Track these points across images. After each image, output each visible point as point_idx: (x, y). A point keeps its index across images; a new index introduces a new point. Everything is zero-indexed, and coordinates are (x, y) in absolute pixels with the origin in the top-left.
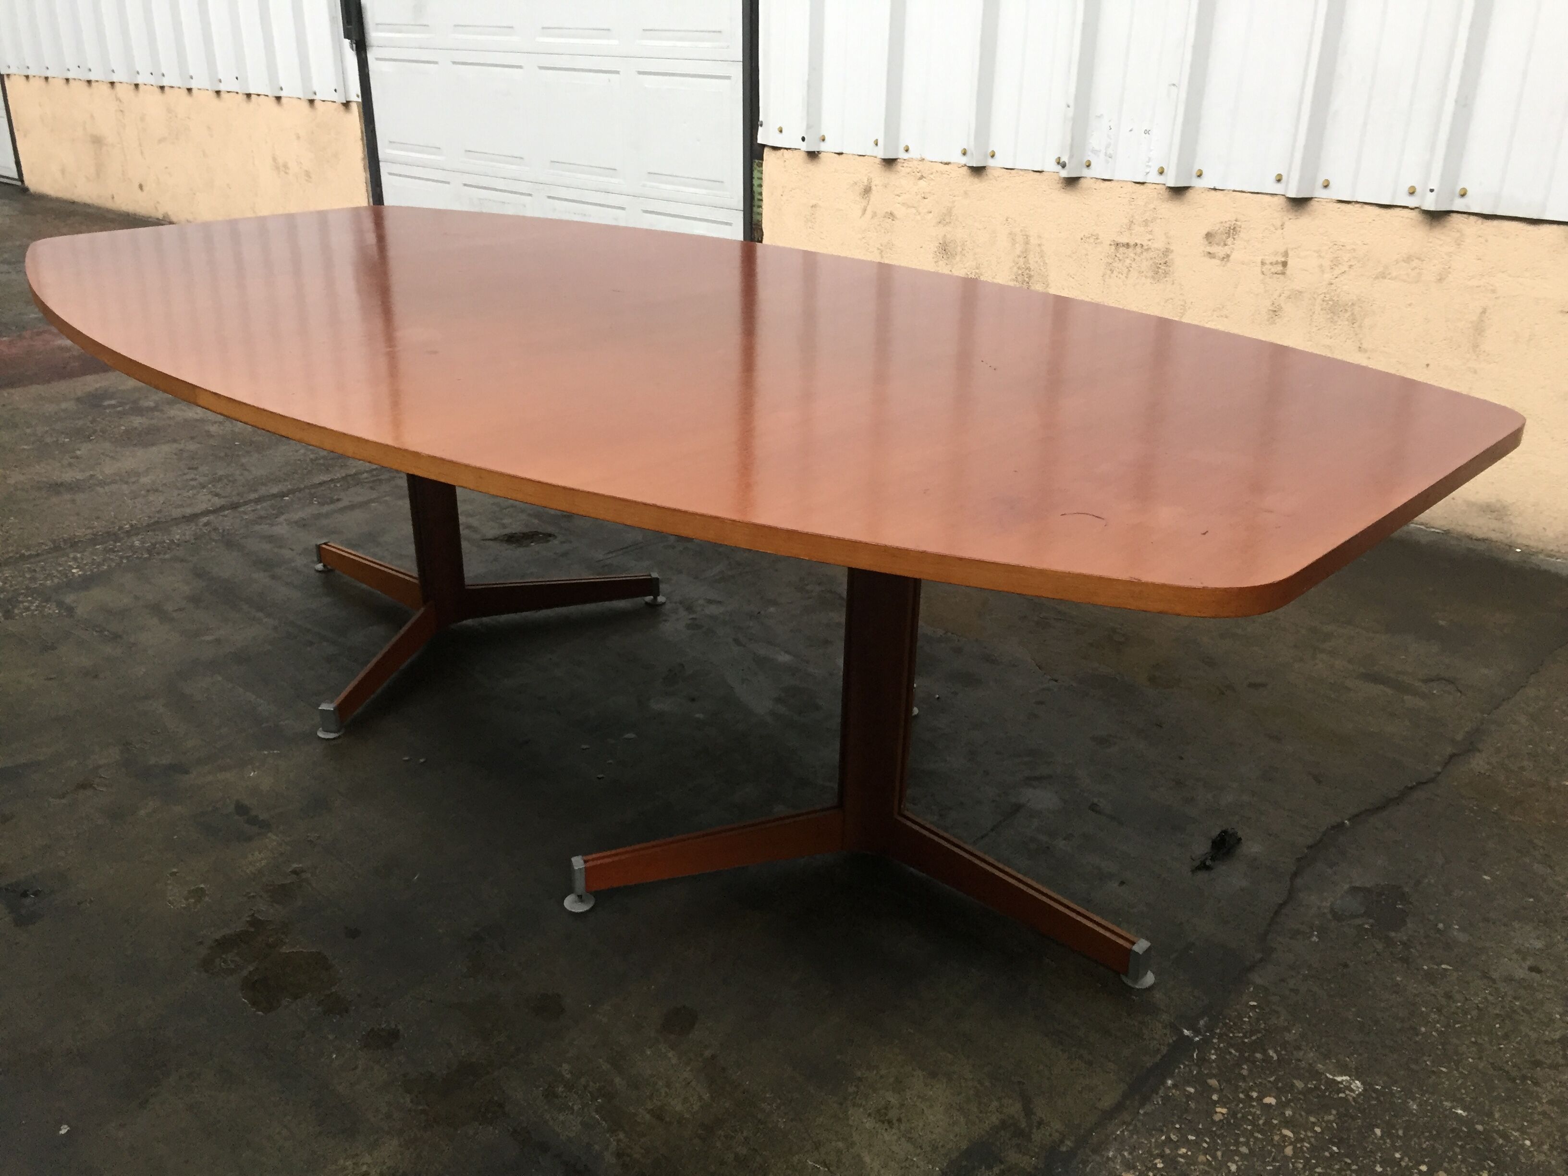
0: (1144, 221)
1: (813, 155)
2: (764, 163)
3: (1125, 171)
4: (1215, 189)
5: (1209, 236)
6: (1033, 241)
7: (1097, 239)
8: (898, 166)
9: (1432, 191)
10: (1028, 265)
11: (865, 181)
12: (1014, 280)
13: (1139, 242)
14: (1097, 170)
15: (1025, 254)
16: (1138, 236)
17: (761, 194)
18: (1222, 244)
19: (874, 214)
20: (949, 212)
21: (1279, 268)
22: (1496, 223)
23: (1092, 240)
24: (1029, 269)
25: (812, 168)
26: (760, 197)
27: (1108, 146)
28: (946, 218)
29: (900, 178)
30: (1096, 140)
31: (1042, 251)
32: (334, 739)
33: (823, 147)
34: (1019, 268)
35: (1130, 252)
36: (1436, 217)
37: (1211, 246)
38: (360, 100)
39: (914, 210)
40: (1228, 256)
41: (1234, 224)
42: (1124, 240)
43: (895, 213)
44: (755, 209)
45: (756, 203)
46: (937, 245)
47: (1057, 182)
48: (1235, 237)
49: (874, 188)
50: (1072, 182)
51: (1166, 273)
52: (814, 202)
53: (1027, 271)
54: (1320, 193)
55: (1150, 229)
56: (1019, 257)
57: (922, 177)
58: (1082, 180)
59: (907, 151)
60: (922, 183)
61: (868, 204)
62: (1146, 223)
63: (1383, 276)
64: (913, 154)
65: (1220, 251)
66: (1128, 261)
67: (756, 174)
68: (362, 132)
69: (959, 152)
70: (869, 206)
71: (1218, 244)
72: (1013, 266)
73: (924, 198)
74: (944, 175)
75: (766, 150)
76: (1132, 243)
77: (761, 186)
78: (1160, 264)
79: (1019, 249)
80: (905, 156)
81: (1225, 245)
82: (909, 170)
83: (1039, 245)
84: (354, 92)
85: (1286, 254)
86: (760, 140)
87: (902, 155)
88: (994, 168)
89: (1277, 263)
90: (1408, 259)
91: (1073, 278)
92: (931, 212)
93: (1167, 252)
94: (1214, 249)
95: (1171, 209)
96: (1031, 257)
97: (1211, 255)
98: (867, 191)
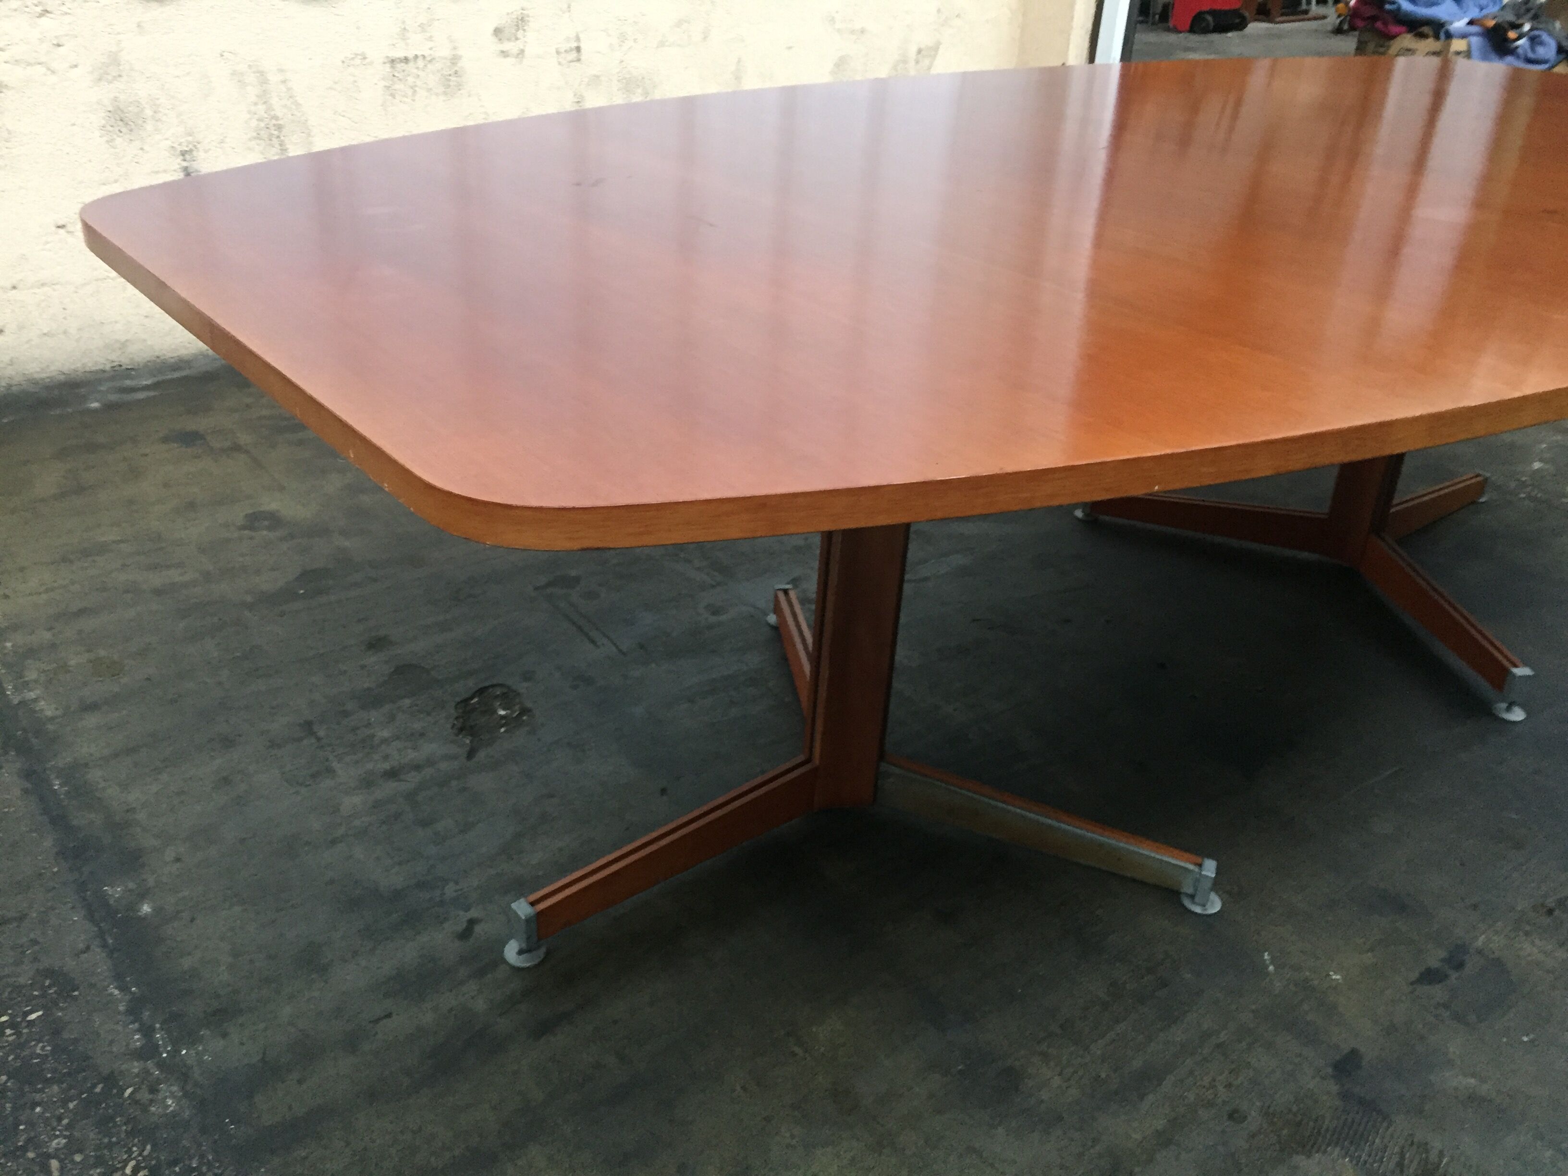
0: (419, 26)
5: (498, 32)
6: (273, 77)
7: (365, 58)
10: (272, 113)
12: (255, 138)
13: (419, 53)
15: (264, 97)
16: (416, 45)
18: (513, 39)
20: (114, 59)
21: (573, 55)
23: (358, 61)
24: (276, 118)
28: (110, 70)
31: (289, 89)
34: (260, 120)
35: (410, 67)
37: (502, 43)
39: (41, 70)
40: (522, 52)
41: (522, 13)
42: (401, 54)
46: (103, 115)
48: (525, 28)
51: (459, 86)
53: (274, 122)
55: (429, 35)
62: (423, 27)
63: (662, 44)
65: (511, 47)
66: (411, 80)
71: (509, 40)
72: (250, 119)
73: (59, 45)
76: (410, 55)
78: (450, 75)
79: (252, 92)
81: (517, 39)
83: (284, 82)
85: (578, 39)
89: (571, 50)
90: (679, 24)
91: (344, 116)
92: (77, 66)
93: (455, 60)
94: (507, 46)
95: (448, 6)
96: (274, 101)
97: (504, 54)
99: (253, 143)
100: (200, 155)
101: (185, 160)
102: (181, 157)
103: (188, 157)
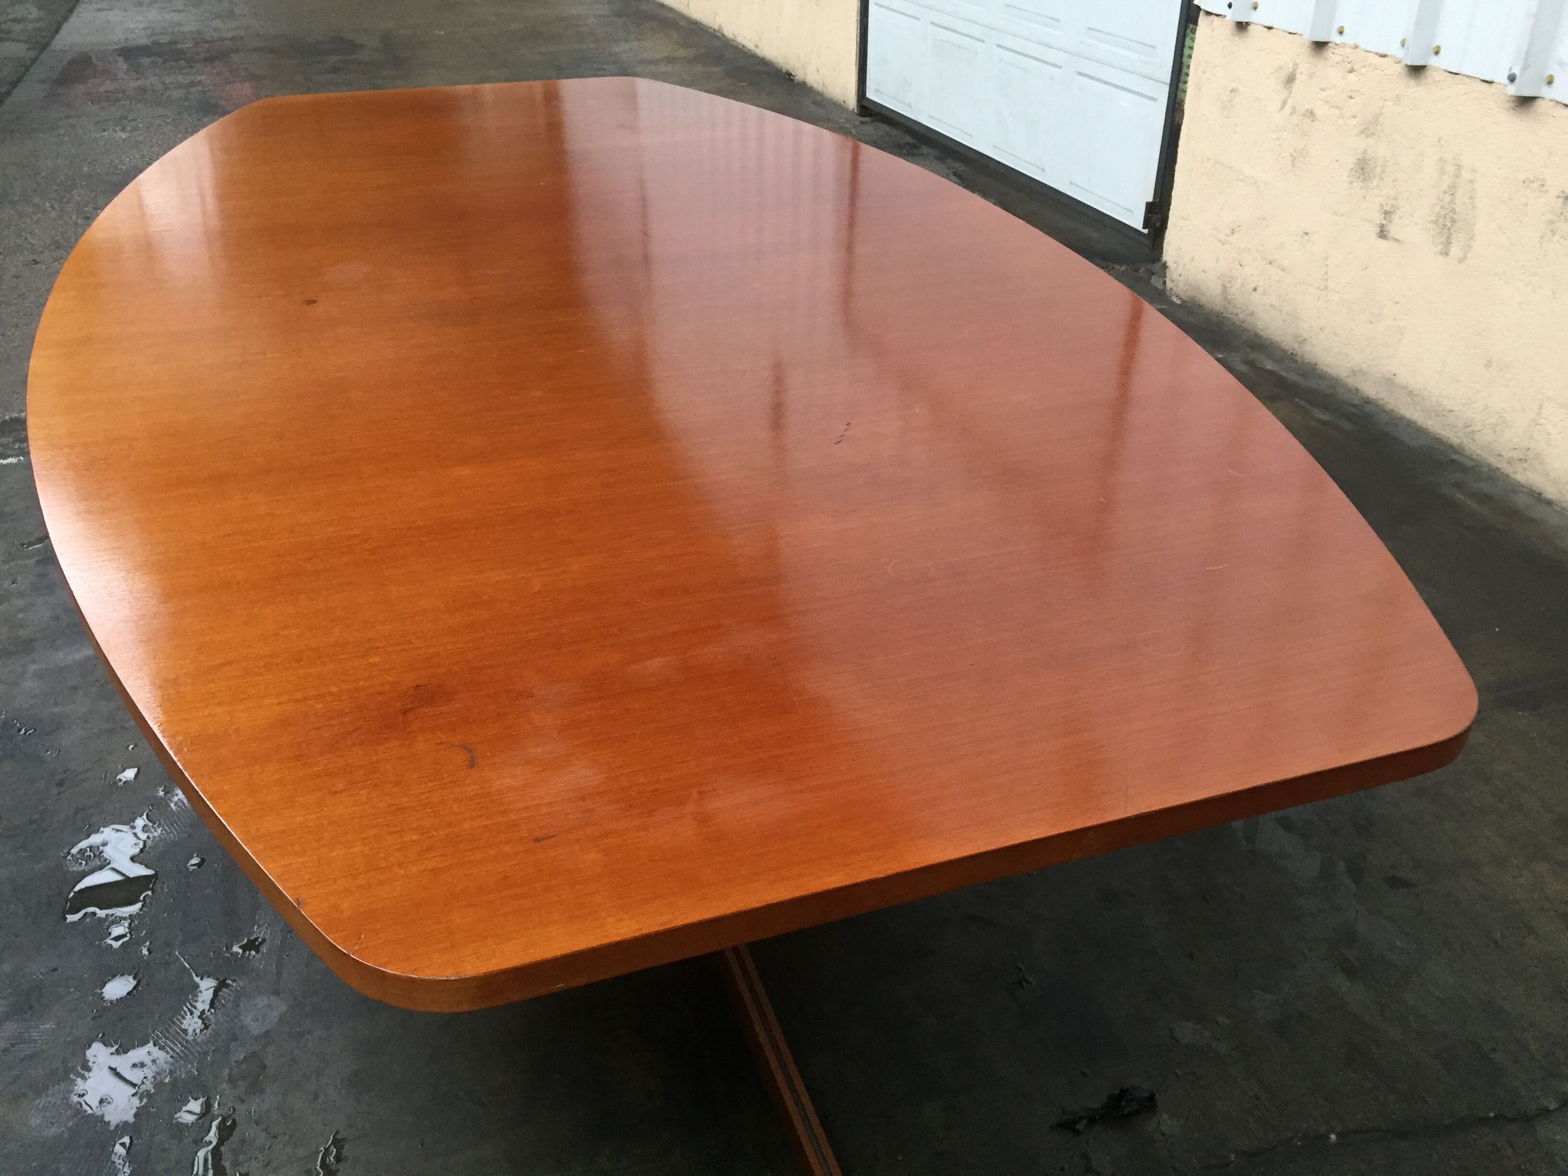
1: (1241, 26)
2: (1197, 30)
6: (1466, 174)
7: (1543, 185)
8: (1328, 53)
10: (1454, 206)
11: (1291, 66)
12: (1433, 222)
15: (1452, 190)
17: (1189, 66)
19: (1294, 111)
20: (1376, 120)
23: (1535, 186)
24: (1453, 211)
25: (1240, 43)
26: (1187, 70)
28: (1369, 129)
29: (1327, 69)
30: (1565, 50)
31: (1473, 190)
33: (1254, 17)
34: (1442, 208)
39: (1337, 112)
43: (1316, 111)
44: (1181, 85)
45: (1183, 77)
46: (1355, 160)
47: (1508, 98)
49: (1298, 76)
50: (1525, 102)
52: (1233, 85)
53: (1451, 214)
56: (1445, 193)
57: (1351, 71)
58: (1539, 102)
59: (1341, 33)
60: (1352, 77)
61: (1289, 96)
64: (1347, 38)
67: (1188, 42)
69: (1400, 45)
70: (1290, 99)
73: (1351, 97)
74: (1378, 71)
75: (1201, 15)
77: (1190, 57)
79: (1446, 182)
80: (1338, 40)
82: (1339, 58)
83: (1472, 181)
87: (1335, 38)
88: (1437, 69)
92: (1355, 117)
96: (1459, 195)
98: (1290, 79)
99: (1431, 226)
100: (1395, 218)
101: (1385, 218)
102: (1384, 215)
103: (1387, 216)
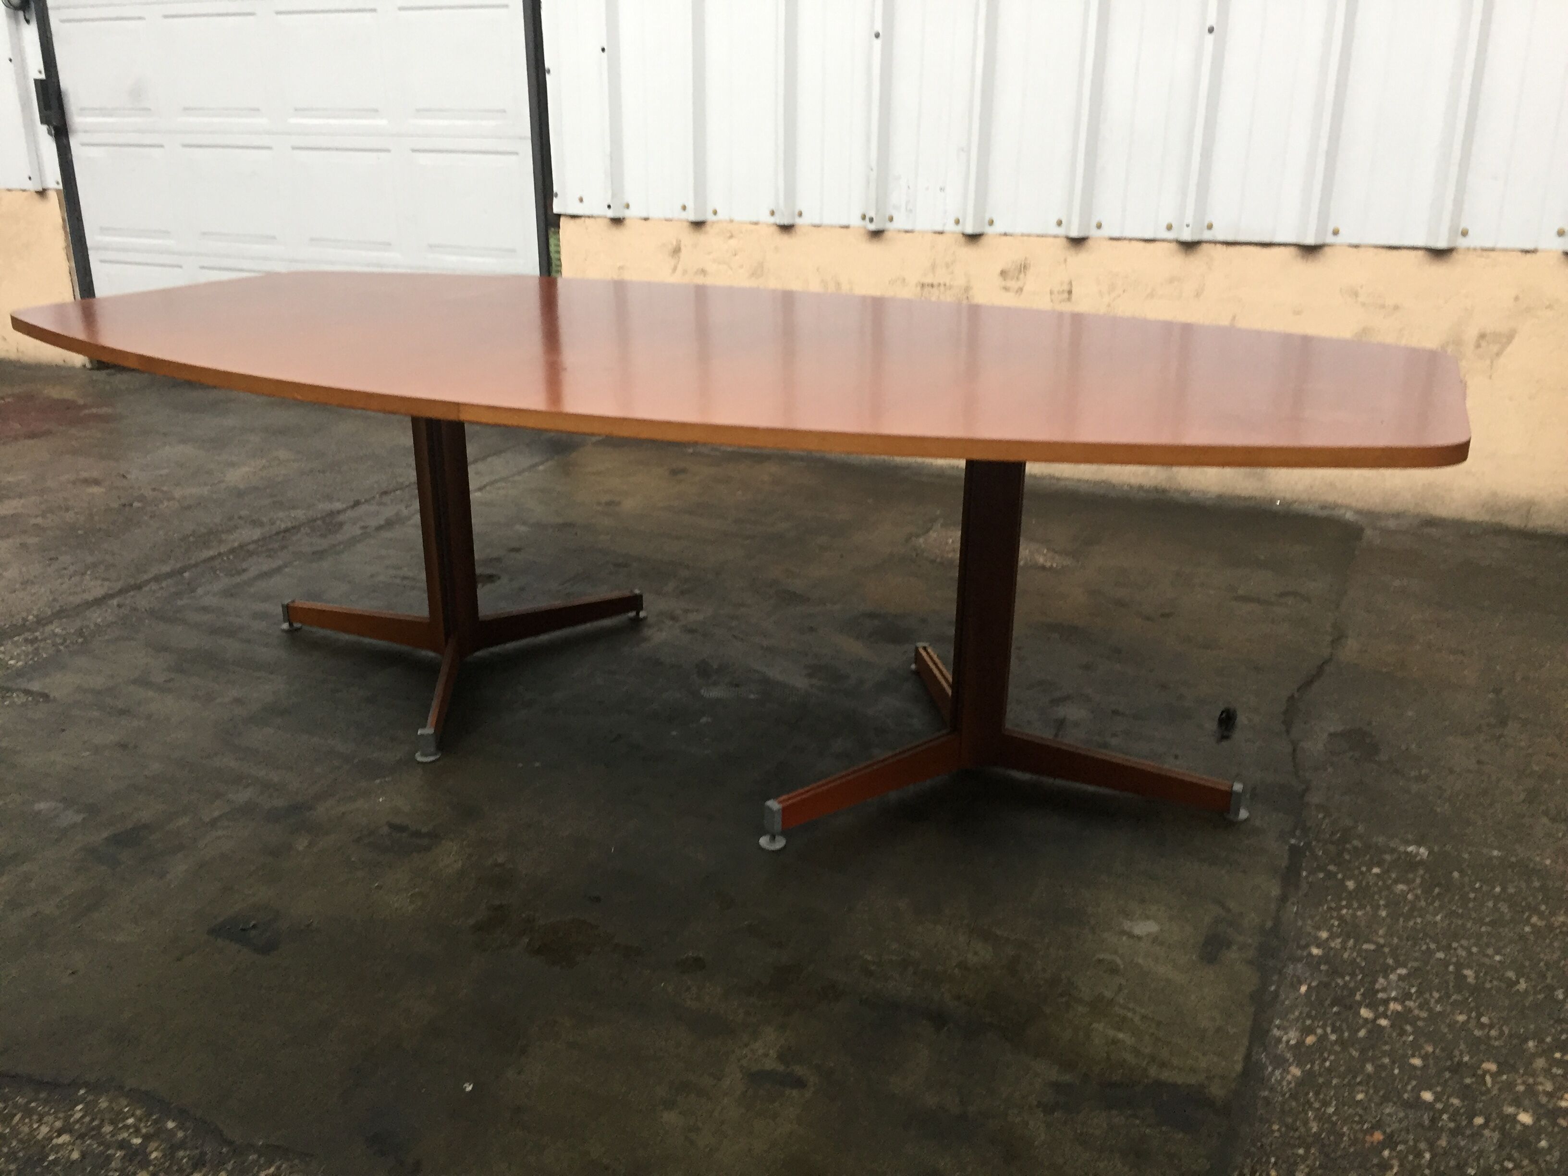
0: (945, 263)
1: (617, 221)
2: (561, 231)
3: (925, 221)
4: (1005, 234)
5: (1003, 273)
6: (845, 286)
7: (904, 280)
8: (708, 228)
9: (1188, 226)
11: (674, 242)
13: (942, 282)
14: (900, 223)
16: (941, 276)
17: (560, 260)
18: (1016, 279)
19: (685, 272)
20: (761, 266)
21: (1066, 296)
22: (1238, 248)
23: (899, 282)
25: (617, 234)
26: (558, 263)
27: (907, 203)
28: (758, 272)
29: (708, 239)
30: (897, 197)
32: (433, 762)
33: (627, 213)
35: (935, 290)
36: (1189, 246)
37: (1005, 281)
38: (61, 187)
39: (725, 267)
40: (1022, 288)
41: (1025, 262)
42: (929, 281)
43: (707, 269)
45: (554, 269)
47: (864, 234)
48: (1026, 272)
49: (683, 248)
50: (877, 234)
52: (621, 264)
54: (1093, 233)
55: (951, 270)
57: (731, 237)
58: (887, 232)
59: (715, 213)
60: (732, 242)
61: (678, 263)
62: (947, 266)
63: (1151, 295)
64: (722, 215)
65: (1013, 284)
66: (933, 298)
67: (552, 241)
68: (64, 220)
69: (768, 213)
71: (1012, 279)
73: (735, 255)
74: (753, 234)
75: (562, 219)
76: (935, 283)
77: (558, 252)
78: (963, 299)
80: (714, 218)
81: (1018, 279)
82: (718, 231)
84: (53, 178)
85: (1070, 283)
86: (556, 210)
87: (710, 217)
88: (802, 225)
89: (1064, 292)
90: (1171, 280)
92: (742, 267)
94: (1009, 283)
95: (968, 252)
97: (1006, 289)
98: (676, 251)
